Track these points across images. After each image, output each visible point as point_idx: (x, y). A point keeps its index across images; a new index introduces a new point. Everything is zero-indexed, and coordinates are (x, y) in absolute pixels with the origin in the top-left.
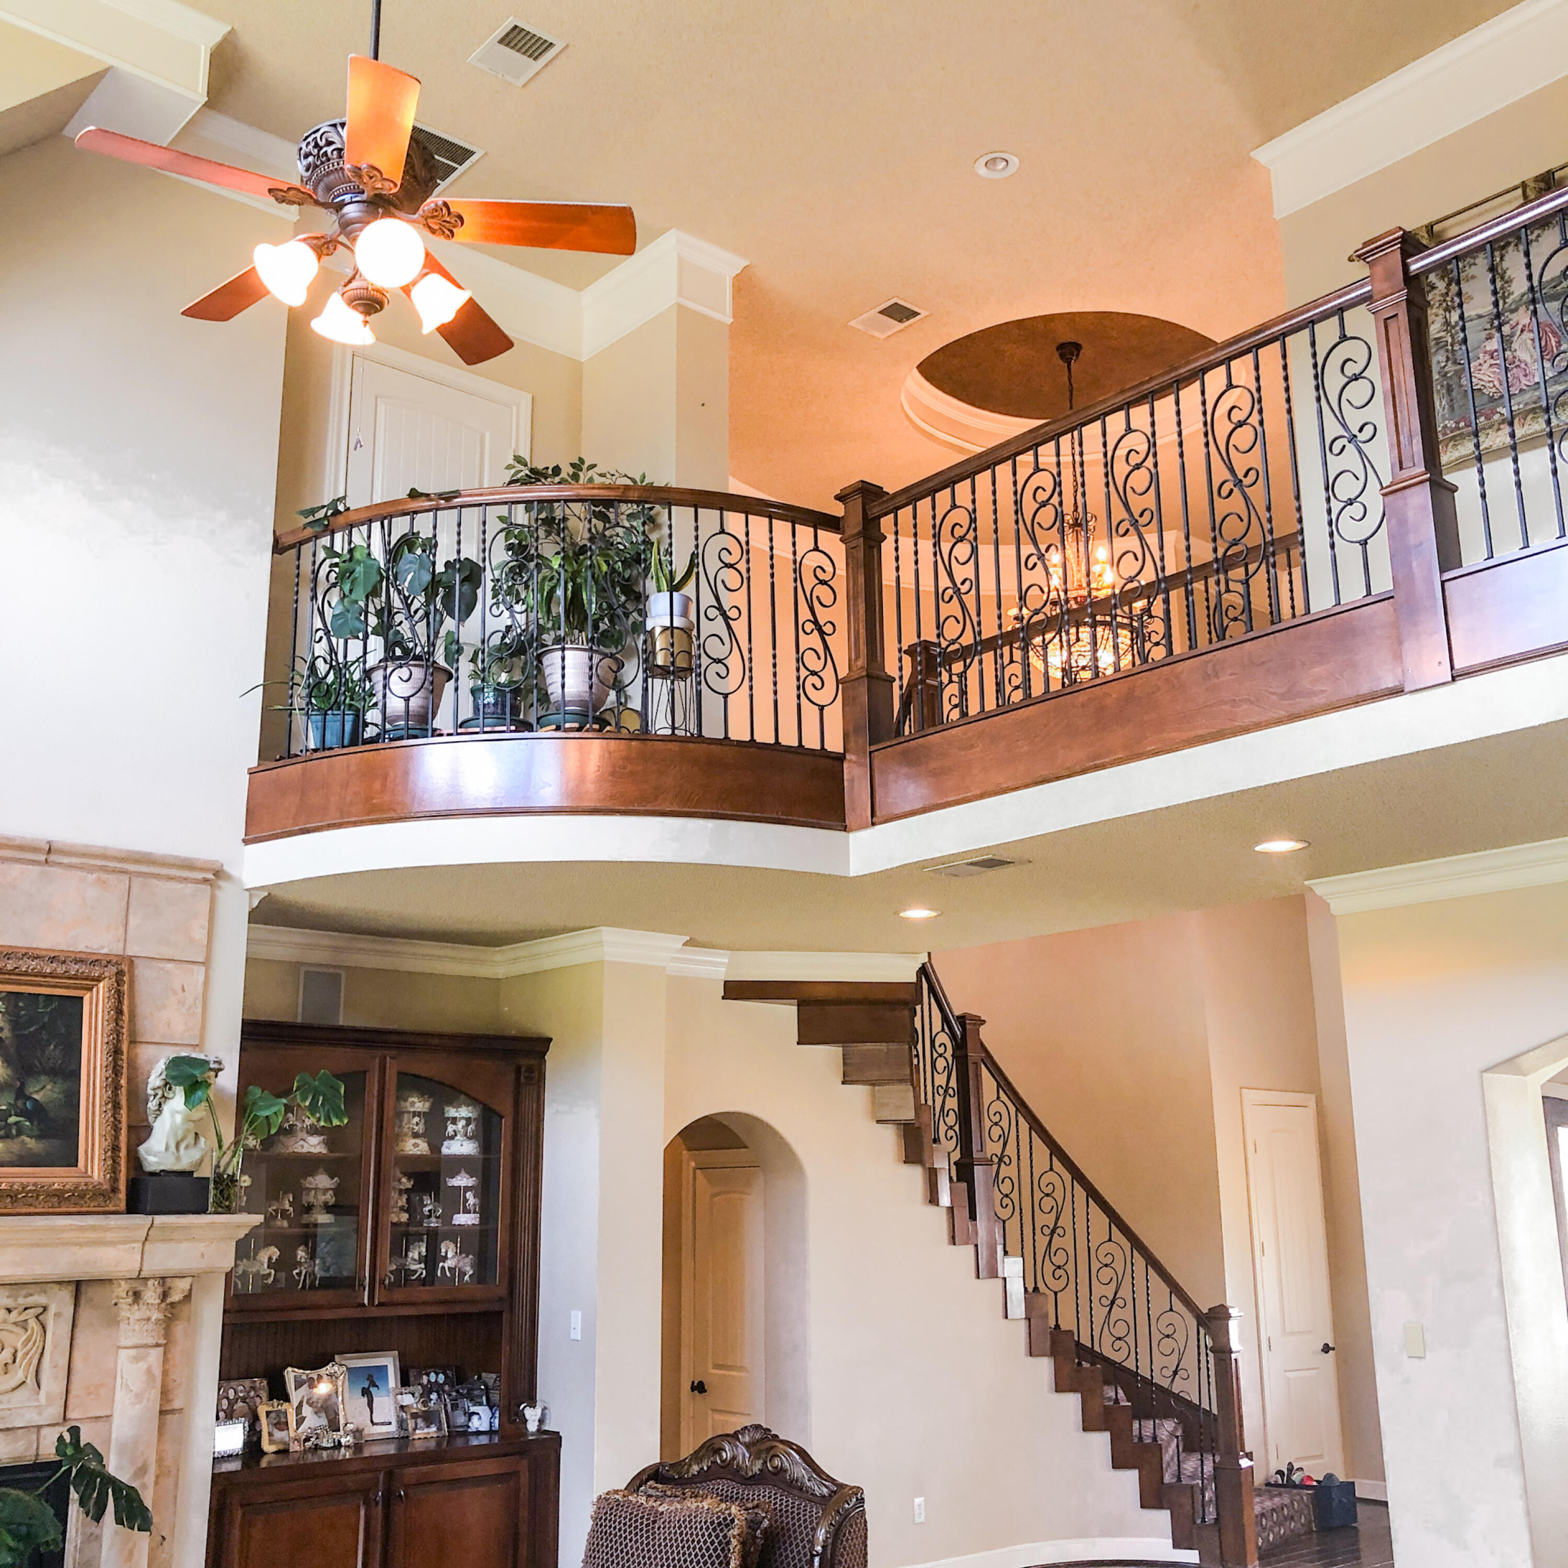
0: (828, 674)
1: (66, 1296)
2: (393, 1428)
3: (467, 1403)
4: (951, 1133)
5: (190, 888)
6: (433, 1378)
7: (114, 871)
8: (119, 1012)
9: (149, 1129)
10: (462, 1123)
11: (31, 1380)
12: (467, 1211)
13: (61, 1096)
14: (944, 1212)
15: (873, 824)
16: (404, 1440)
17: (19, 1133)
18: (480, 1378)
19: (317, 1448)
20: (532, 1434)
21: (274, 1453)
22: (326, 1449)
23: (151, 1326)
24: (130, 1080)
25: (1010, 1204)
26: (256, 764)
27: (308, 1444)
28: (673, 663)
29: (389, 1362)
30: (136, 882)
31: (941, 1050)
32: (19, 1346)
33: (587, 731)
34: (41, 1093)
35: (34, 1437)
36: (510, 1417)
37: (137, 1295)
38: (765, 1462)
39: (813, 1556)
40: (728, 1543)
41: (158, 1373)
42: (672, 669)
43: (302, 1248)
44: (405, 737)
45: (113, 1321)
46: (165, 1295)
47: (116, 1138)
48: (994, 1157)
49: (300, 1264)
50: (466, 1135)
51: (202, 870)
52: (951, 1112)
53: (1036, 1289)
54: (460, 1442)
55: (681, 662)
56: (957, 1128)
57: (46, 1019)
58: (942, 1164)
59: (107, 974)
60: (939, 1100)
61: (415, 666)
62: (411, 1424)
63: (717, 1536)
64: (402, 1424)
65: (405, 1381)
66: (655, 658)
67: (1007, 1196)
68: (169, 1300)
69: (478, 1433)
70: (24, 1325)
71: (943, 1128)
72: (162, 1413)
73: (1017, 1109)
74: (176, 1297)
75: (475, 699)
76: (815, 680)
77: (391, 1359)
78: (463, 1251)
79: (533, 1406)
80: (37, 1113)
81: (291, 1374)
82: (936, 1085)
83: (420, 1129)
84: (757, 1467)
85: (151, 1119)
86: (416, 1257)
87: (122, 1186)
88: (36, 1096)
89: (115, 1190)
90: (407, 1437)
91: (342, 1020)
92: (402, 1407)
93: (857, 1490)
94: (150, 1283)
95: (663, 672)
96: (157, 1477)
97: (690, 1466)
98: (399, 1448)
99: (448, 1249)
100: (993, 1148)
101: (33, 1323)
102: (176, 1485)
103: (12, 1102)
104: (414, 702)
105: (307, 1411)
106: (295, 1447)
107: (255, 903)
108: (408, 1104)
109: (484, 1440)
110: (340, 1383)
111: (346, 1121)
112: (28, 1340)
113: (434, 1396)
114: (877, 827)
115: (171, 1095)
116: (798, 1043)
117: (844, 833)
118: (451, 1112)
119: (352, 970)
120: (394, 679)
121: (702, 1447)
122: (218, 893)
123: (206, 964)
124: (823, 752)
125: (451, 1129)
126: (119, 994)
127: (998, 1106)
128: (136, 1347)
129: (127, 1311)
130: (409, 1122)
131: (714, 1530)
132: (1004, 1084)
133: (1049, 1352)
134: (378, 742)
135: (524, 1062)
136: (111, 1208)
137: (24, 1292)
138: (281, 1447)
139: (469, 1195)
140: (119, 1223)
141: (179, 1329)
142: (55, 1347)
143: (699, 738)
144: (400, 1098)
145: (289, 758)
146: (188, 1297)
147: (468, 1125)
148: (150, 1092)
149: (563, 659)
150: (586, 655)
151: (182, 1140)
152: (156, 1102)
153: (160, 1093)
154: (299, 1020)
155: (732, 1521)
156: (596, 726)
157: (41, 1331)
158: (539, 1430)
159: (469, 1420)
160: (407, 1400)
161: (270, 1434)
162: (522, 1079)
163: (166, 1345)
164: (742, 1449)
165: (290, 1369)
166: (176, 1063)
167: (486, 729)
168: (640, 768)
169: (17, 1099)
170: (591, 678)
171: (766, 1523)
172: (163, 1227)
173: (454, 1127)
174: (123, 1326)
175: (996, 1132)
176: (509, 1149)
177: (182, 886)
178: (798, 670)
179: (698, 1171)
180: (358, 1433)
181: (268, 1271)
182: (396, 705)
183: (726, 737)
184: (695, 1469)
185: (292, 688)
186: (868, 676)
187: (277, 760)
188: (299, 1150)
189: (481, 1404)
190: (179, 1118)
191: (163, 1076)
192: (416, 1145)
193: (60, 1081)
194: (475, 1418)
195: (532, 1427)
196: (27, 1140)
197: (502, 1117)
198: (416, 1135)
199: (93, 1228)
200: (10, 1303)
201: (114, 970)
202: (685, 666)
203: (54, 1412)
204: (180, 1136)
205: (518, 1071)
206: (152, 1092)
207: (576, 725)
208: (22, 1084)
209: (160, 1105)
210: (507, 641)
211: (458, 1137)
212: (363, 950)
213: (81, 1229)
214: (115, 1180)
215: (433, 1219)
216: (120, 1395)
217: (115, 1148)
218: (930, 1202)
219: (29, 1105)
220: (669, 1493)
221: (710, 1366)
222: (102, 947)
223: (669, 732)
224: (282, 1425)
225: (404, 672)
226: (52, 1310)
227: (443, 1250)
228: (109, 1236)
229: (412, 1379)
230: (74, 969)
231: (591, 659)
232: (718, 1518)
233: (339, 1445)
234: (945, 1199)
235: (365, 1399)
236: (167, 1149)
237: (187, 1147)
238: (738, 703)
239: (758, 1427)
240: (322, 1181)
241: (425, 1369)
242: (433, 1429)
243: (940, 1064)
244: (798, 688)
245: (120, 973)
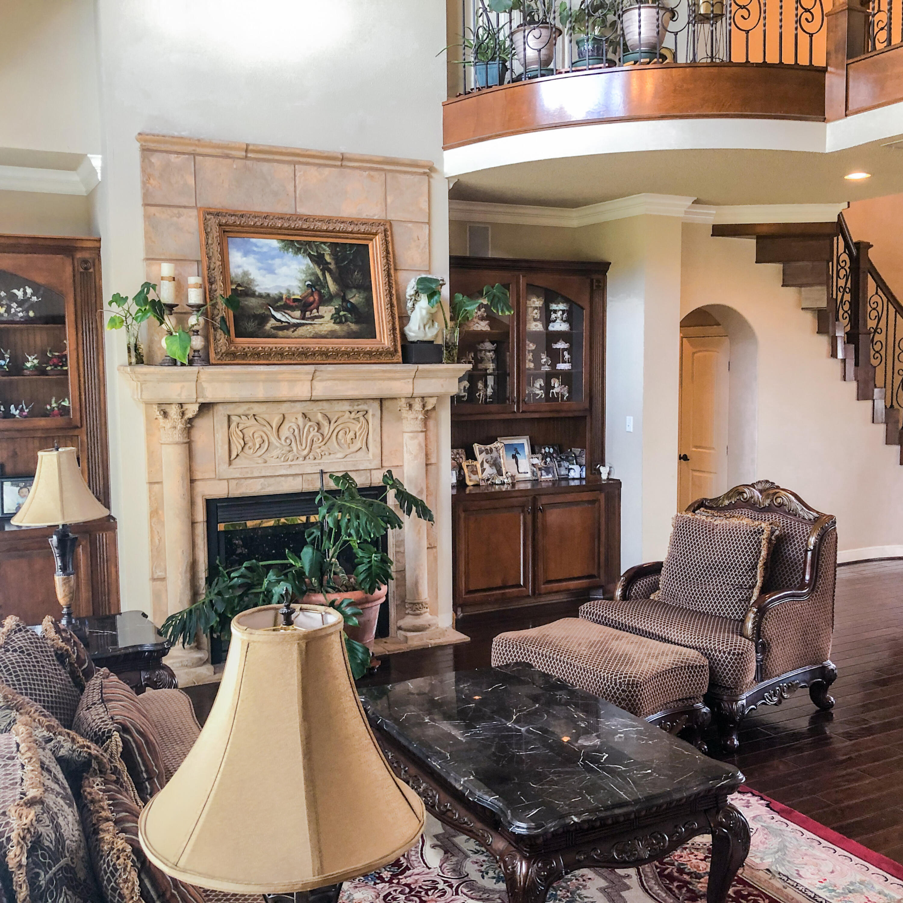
0: (817, 11)
1: (377, 404)
2: (529, 476)
3: (566, 464)
4: (846, 315)
5: (417, 178)
6: (547, 450)
7: (376, 169)
8: (388, 252)
9: (408, 318)
10: (561, 312)
11: (364, 447)
12: (563, 362)
13: (364, 300)
14: (840, 361)
15: (846, 116)
16: (535, 481)
17: (346, 321)
18: (571, 451)
19: (494, 484)
20: (604, 480)
21: (473, 486)
22: (498, 484)
23: (418, 422)
24: (396, 291)
25: (880, 357)
26: (446, 100)
27: (489, 482)
28: (712, 11)
29: (524, 441)
30: (389, 175)
31: (843, 264)
32: (357, 430)
33: (655, 63)
34: (354, 299)
35: (369, 475)
36: (591, 470)
37: (410, 406)
38: (772, 500)
39: (806, 551)
40: (760, 542)
41: (423, 445)
42: (712, 15)
43: (480, 382)
44: (539, 75)
45: (400, 419)
46: (424, 406)
47: (394, 324)
48: (871, 329)
49: (480, 390)
50: (562, 319)
51: (423, 167)
52: (847, 302)
53: (892, 406)
54: (563, 483)
55: (717, 11)
56: (849, 312)
57: (351, 257)
58: (840, 334)
59: (380, 231)
60: (840, 295)
61: (542, 27)
62: (539, 473)
63: (754, 538)
64: (533, 472)
65: (533, 452)
66: (699, 9)
67: (877, 352)
68: (426, 409)
69: (574, 479)
70: (357, 419)
71: (841, 312)
72: (427, 465)
73: (888, 300)
74: (429, 407)
75: (579, 47)
76: (808, 15)
77: (525, 440)
78: (563, 383)
79: (604, 466)
80: (353, 309)
81: (476, 447)
82: (839, 286)
83: (538, 316)
84: (767, 502)
85: (409, 312)
86: (538, 386)
87: (400, 350)
88: (351, 300)
89: (396, 351)
90: (537, 480)
91: (490, 254)
92: (533, 465)
93: (831, 517)
94: (417, 400)
95: (704, 18)
96: (427, 496)
97: (723, 500)
98: (533, 486)
99: (555, 382)
100: (871, 324)
101: (362, 419)
102: (436, 500)
103: (341, 303)
104: (543, 51)
105: (486, 465)
106: (482, 483)
107: (451, 186)
108: (531, 302)
109: (577, 483)
110: (501, 452)
111: (512, 312)
112: (361, 427)
113: (548, 459)
114: (848, 118)
115: (419, 299)
116: (756, 262)
117: (823, 123)
118: (554, 307)
119: (495, 225)
120: (530, 37)
121: (731, 491)
122: (431, 180)
123: (429, 223)
124: (811, 68)
125: (553, 316)
126: (387, 242)
127: (876, 298)
128: (411, 432)
129: (405, 413)
130: (532, 312)
131: (752, 535)
132: (881, 284)
133: (897, 442)
134: (521, 80)
135: (595, 277)
136: (395, 361)
137: (356, 403)
138: (476, 483)
139: (566, 353)
140: (402, 368)
141: (431, 423)
142: (374, 431)
143: (730, 64)
144: (527, 299)
145: (466, 94)
146: (434, 408)
147: (563, 314)
148: (408, 297)
149: (640, 15)
150: (654, 11)
151: (427, 324)
152: (411, 303)
153: (413, 298)
154: (468, 255)
155: (763, 531)
156: (661, 60)
157: (366, 424)
158: (608, 479)
159: (569, 472)
160: (535, 461)
161: (470, 477)
162: (594, 288)
163: (425, 432)
164: (757, 493)
165: (476, 444)
166: (421, 281)
167: (590, 67)
168: (692, 86)
169: (342, 302)
170: (658, 27)
171: (777, 533)
172: (423, 371)
173: (556, 315)
174: (404, 421)
175: (874, 314)
176: (588, 328)
177: (412, 177)
178: (797, 9)
179: (684, 339)
180: (513, 477)
181: (464, 394)
182: (531, 54)
183: (747, 61)
184: (727, 502)
185: (464, 49)
186: (848, 9)
187: (457, 96)
188: (476, 329)
189: (573, 464)
190: (424, 312)
191: (415, 289)
192: (536, 326)
193: (362, 292)
194: (572, 471)
195: (604, 476)
196: (350, 324)
197: (583, 309)
198: (535, 320)
199: (390, 371)
200: (351, 409)
201: (382, 228)
202: (720, 13)
203: (376, 463)
204: (425, 322)
205: (592, 281)
206: (409, 298)
207: (648, 60)
208: (344, 294)
209: (414, 305)
210: (582, 7)
211: (558, 321)
212: (500, 212)
213: (384, 371)
214: (395, 345)
215: (547, 366)
216: (406, 456)
217: (394, 329)
218: (832, 356)
219: (349, 305)
220: (716, 515)
221: (691, 446)
222: (375, 215)
223: (709, 60)
224: (475, 472)
225: (536, 32)
226: (370, 413)
227: (553, 383)
228: (398, 375)
229: (537, 450)
230: (362, 228)
231: (658, 13)
232: (754, 529)
233: (503, 483)
234: (840, 355)
235: (514, 460)
236: (419, 328)
237: (429, 328)
238: (756, 37)
239: (767, 481)
240: (488, 345)
241: (544, 446)
242: (550, 476)
243: (842, 273)
244: (796, 22)
245: (385, 231)
